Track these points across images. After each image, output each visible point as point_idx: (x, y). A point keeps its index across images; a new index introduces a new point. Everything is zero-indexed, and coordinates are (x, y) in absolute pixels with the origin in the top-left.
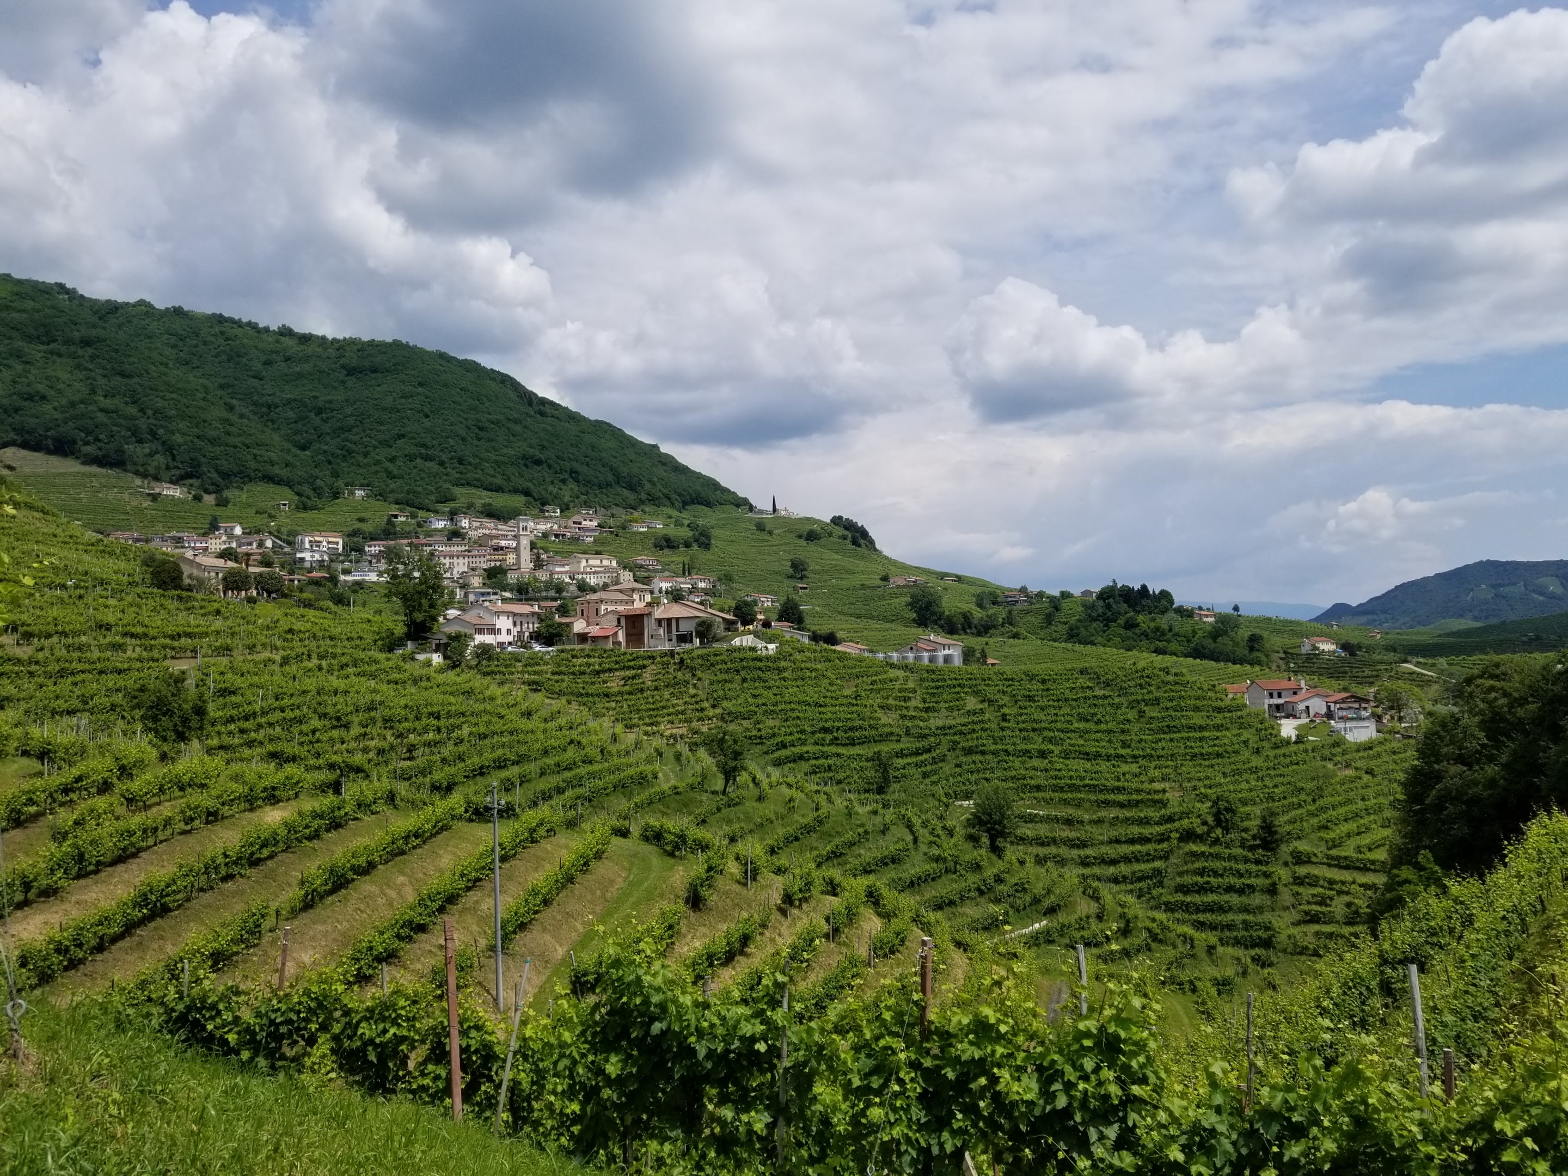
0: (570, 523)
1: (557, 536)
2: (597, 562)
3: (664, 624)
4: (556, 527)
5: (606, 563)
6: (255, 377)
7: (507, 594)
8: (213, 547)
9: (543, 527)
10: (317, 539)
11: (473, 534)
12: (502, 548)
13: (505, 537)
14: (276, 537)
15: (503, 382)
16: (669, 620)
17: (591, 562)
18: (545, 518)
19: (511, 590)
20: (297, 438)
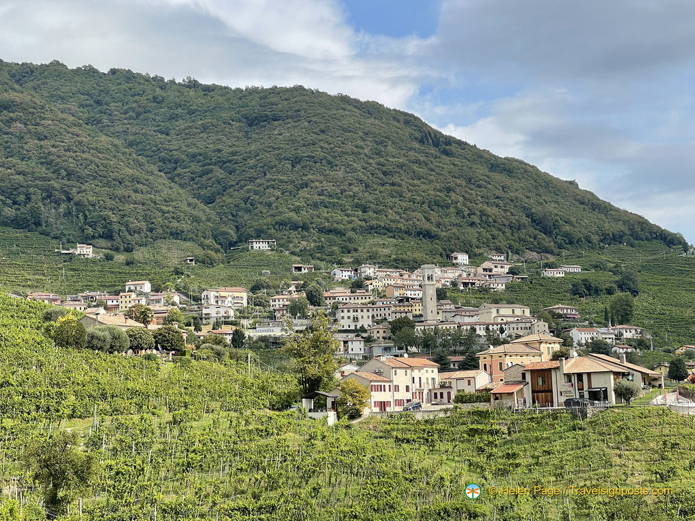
0: (480, 270)
1: (465, 284)
2: (509, 312)
3: (574, 380)
4: (465, 275)
5: (518, 312)
6: (162, 133)
7: (414, 349)
8: (124, 305)
9: (451, 274)
10: (223, 294)
11: (378, 284)
12: (407, 299)
13: (410, 288)
14: (183, 293)
15: (407, 122)
16: (580, 376)
17: (502, 311)
18: (454, 265)
19: (417, 346)
20: (203, 192)
